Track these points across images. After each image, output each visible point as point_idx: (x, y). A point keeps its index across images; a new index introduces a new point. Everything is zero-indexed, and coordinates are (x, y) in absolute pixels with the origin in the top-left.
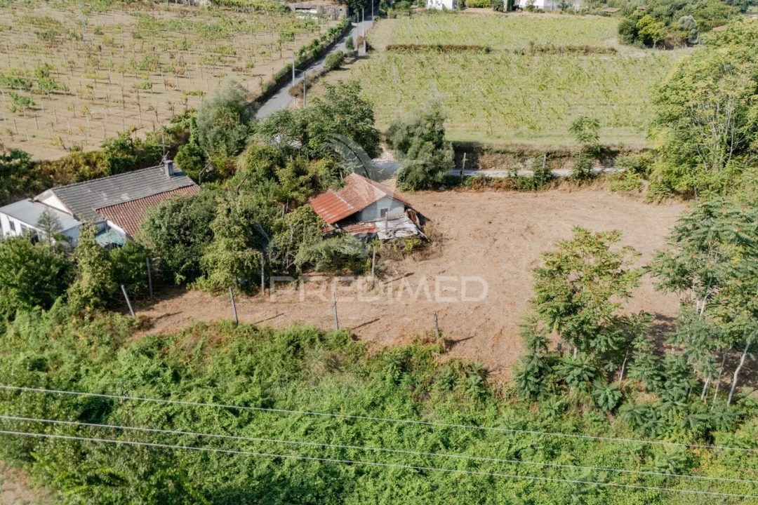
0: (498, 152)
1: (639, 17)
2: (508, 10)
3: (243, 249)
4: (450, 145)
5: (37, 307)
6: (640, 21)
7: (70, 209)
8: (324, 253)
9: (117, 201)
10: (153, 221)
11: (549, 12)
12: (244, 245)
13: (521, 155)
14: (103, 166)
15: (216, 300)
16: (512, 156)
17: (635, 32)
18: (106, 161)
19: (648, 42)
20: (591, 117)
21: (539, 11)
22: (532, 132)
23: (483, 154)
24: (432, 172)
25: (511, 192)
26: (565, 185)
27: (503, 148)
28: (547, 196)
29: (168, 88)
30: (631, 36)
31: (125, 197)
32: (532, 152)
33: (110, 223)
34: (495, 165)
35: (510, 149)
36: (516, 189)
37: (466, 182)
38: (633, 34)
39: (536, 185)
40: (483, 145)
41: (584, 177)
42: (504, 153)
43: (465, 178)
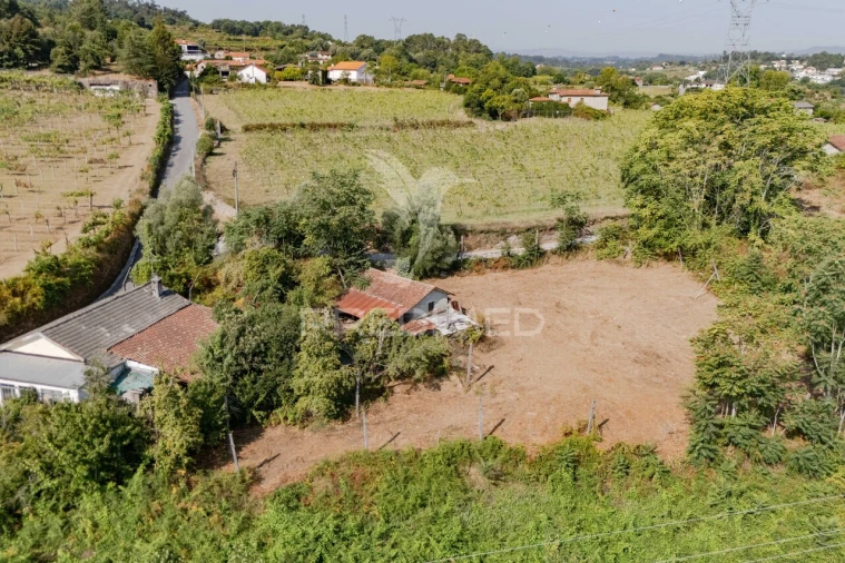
0: (482, 232)
1: (480, 91)
2: (324, 84)
3: (338, 367)
4: (449, 229)
5: (111, 485)
6: (484, 94)
7: (77, 353)
8: (424, 358)
9: (122, 336)
10: (212, 351)
11: (365, 85)
12: (339, 362)
13: (504, 234)
14: (35, 295)
15: (307, 433)
16: (494, 235)
17: (481, 104)
18: (37, 289)
19: (494, 114)
20: (571, 190)
21: (354, 84)
22: (498, 210)
23: (467, 236)
24: (439, 260)
25: (510, 271)
26: (554, 259)
27: (486, 228)
28: (546, 271)
29: (21, 188)
30: (479, 109)
31: (129, 330)
32: (513, 229)
33: (131, 364)
34: (479, 245)
35: (493, 228)
36: (513, 268)
37: (466, 266)
38: (478, 107)
39: (531, 261)
40: (466, 226)
41: (570, 249)
42: (488, 232)
43: (465, 261)
